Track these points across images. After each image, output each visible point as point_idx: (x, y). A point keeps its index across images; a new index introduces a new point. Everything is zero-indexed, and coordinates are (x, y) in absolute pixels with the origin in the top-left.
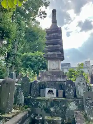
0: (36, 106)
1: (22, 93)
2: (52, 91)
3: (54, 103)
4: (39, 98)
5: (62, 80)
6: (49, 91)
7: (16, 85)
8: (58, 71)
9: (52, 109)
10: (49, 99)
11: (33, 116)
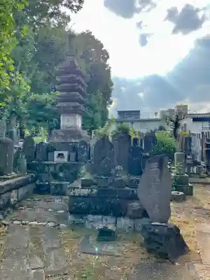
0: (42, 171)
1: (24, 156)
2: (62, 154)
3: (63, 167)
4: (46, 162)
5: (77, 141)
6: (59, 155)
7: (16, 148)
8: (74, 129)
9: (61, 175)
10: (57, 164)
11: (38, 182)
